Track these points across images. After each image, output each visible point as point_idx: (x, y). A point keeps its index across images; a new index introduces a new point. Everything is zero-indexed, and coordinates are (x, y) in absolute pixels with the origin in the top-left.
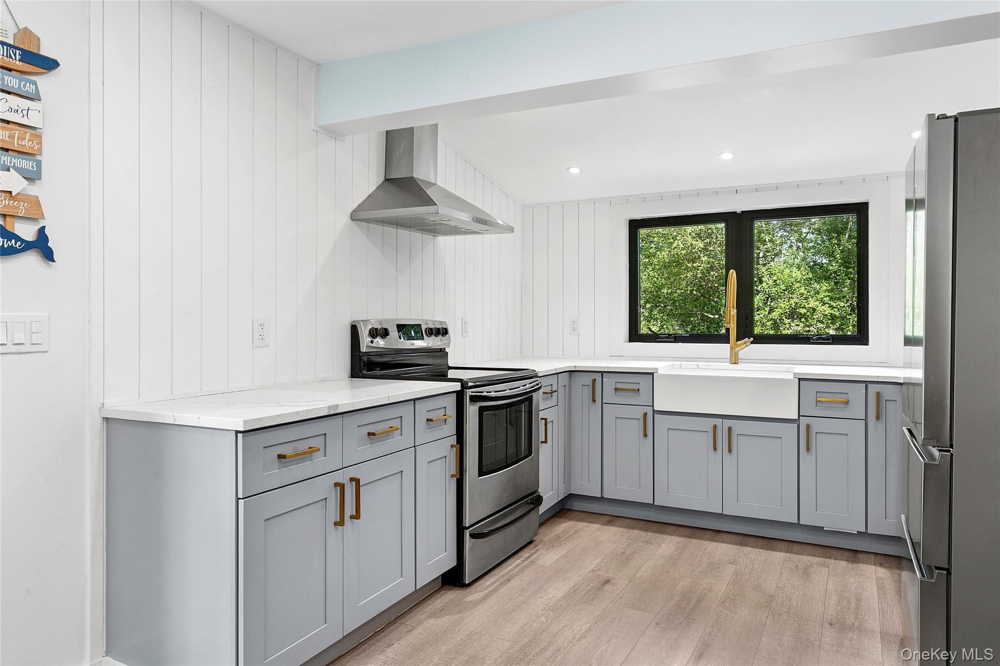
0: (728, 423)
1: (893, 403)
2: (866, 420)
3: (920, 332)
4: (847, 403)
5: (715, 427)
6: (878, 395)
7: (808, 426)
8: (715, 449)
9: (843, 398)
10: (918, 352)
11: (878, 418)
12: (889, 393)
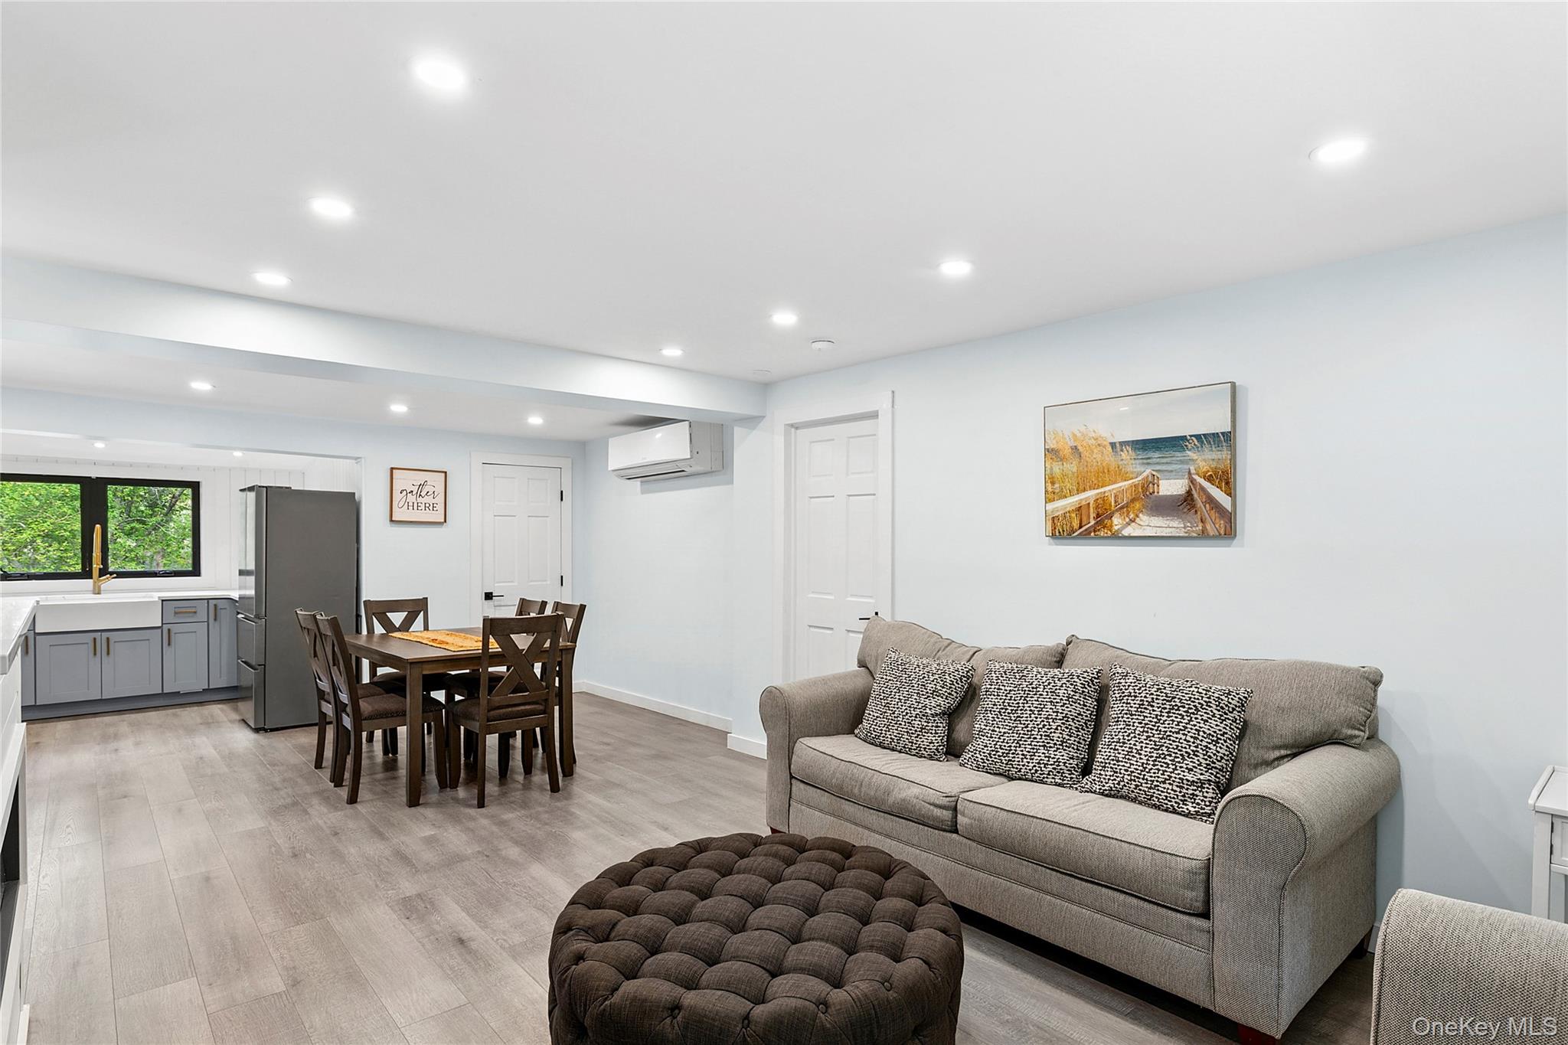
0: (105, 635)
1: (224, 611)
2: (208, 622)
3: (251, 566)
4: (195, 612)
5: (95, 639)
6: (215, 605)
7: (169, 630)
8: (95, 654)
9: (193, 610)
10: (251, 580)
11: (215, 620)
12: (221, 604)
